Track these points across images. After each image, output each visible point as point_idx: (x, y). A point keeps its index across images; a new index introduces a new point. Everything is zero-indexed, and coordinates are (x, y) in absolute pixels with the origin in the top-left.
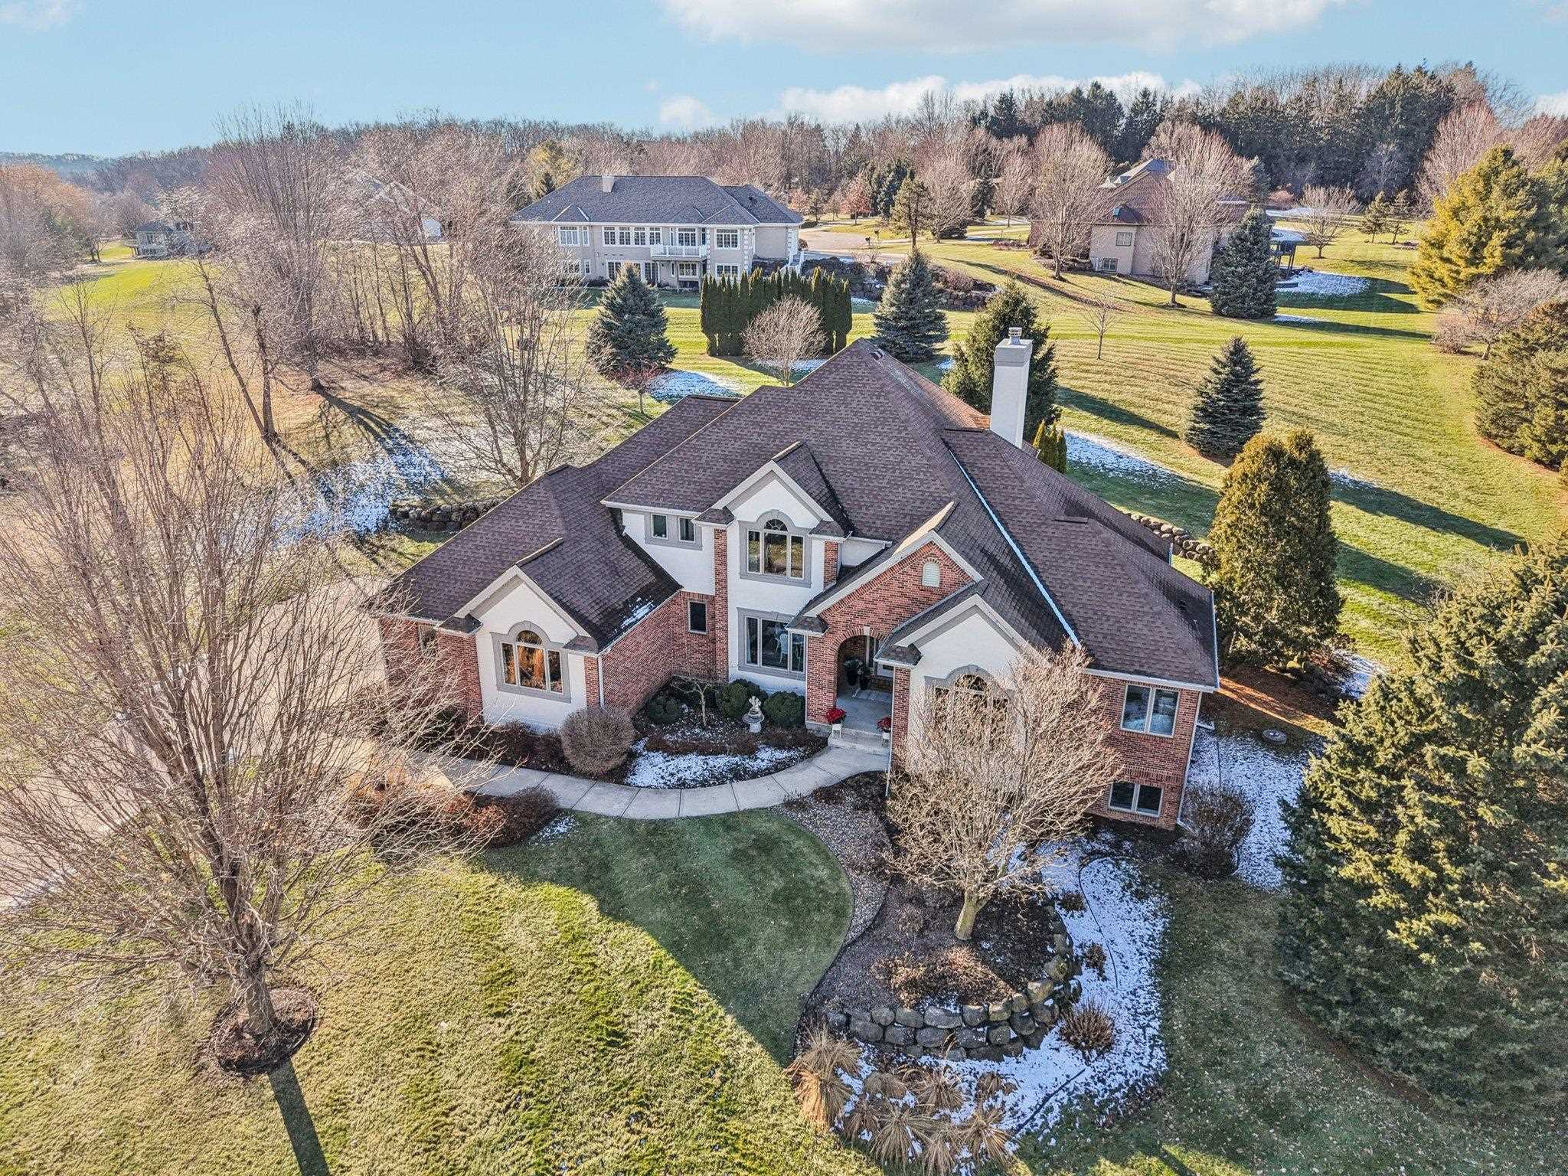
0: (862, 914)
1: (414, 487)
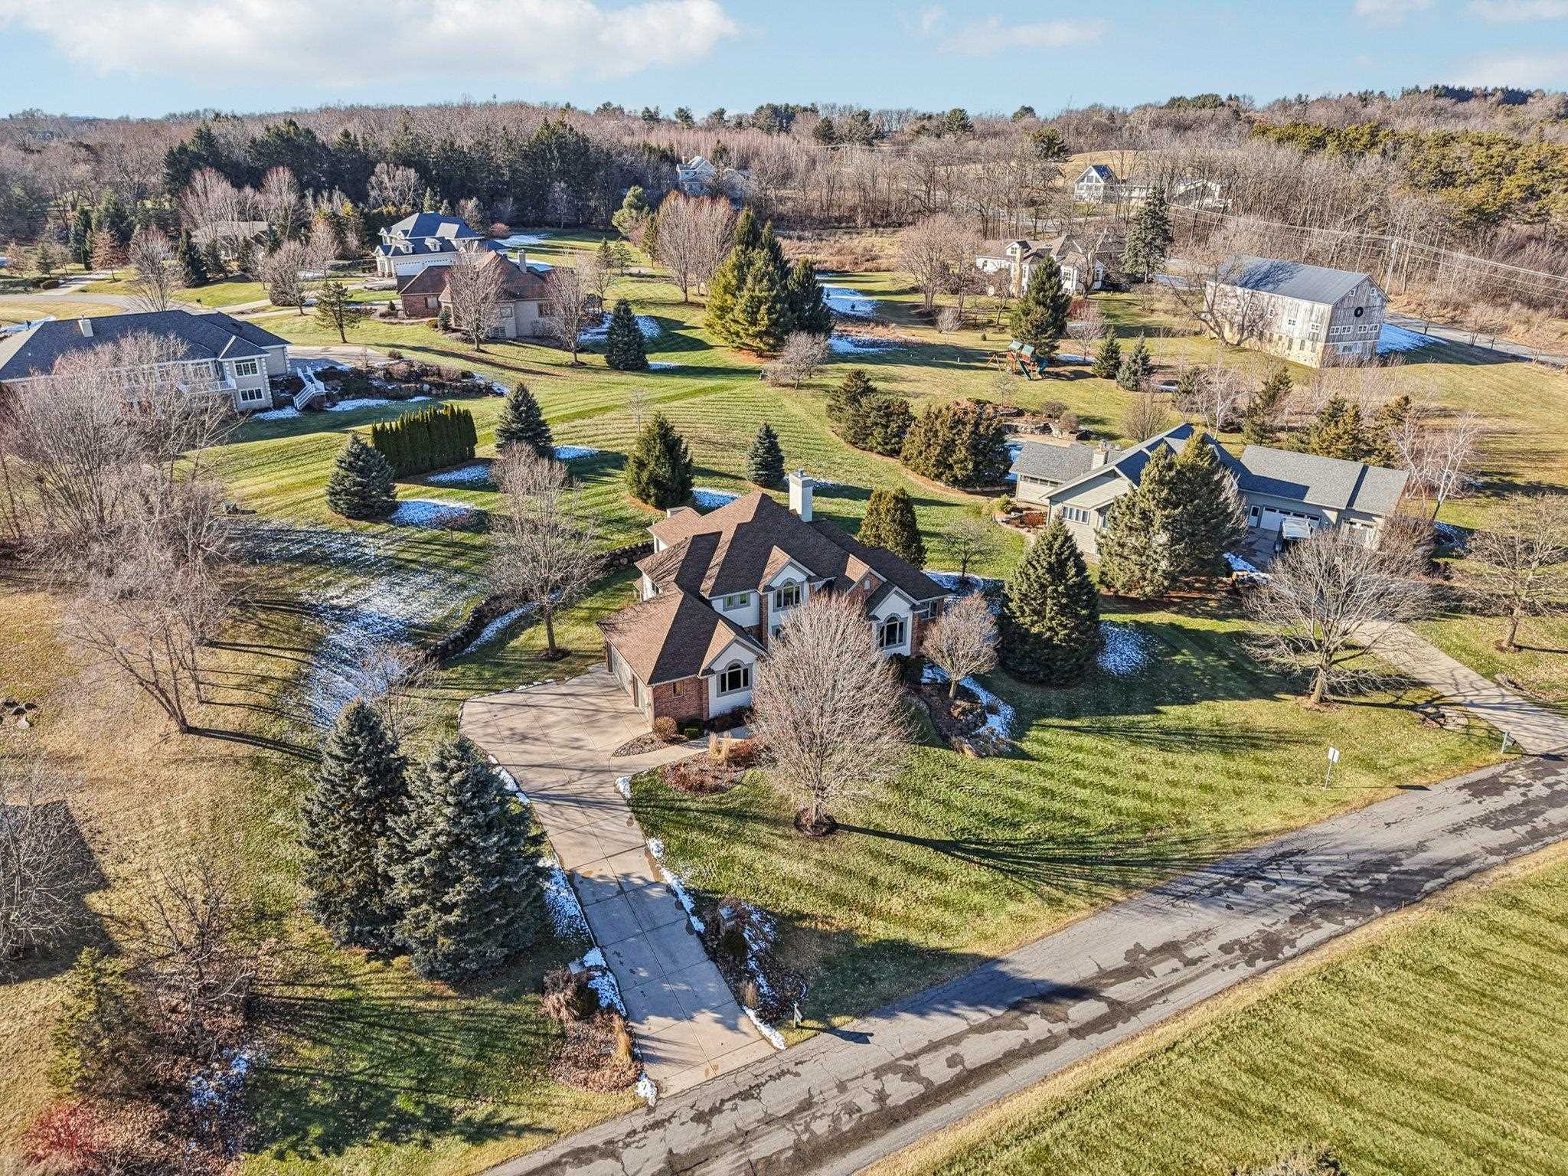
1: (398, 637)
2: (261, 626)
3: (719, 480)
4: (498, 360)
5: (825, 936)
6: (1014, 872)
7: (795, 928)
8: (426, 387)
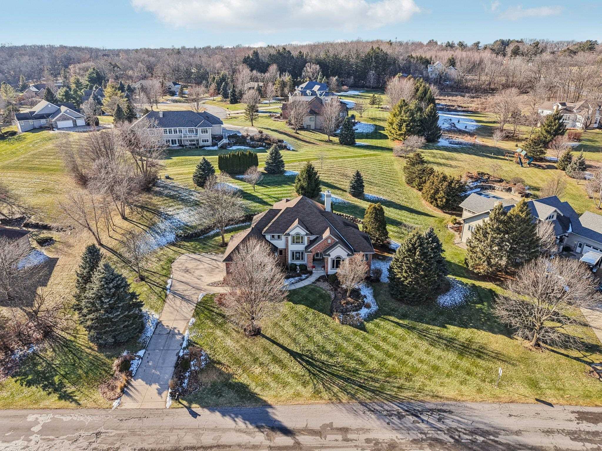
0: (333, 296)
1: (179, 228)
2: (142, 216)
3: (336, 191)
4: (301, 137)
5: (221, 373)
6: (314, 375)
7: (214, 367)
8: (264, 144)
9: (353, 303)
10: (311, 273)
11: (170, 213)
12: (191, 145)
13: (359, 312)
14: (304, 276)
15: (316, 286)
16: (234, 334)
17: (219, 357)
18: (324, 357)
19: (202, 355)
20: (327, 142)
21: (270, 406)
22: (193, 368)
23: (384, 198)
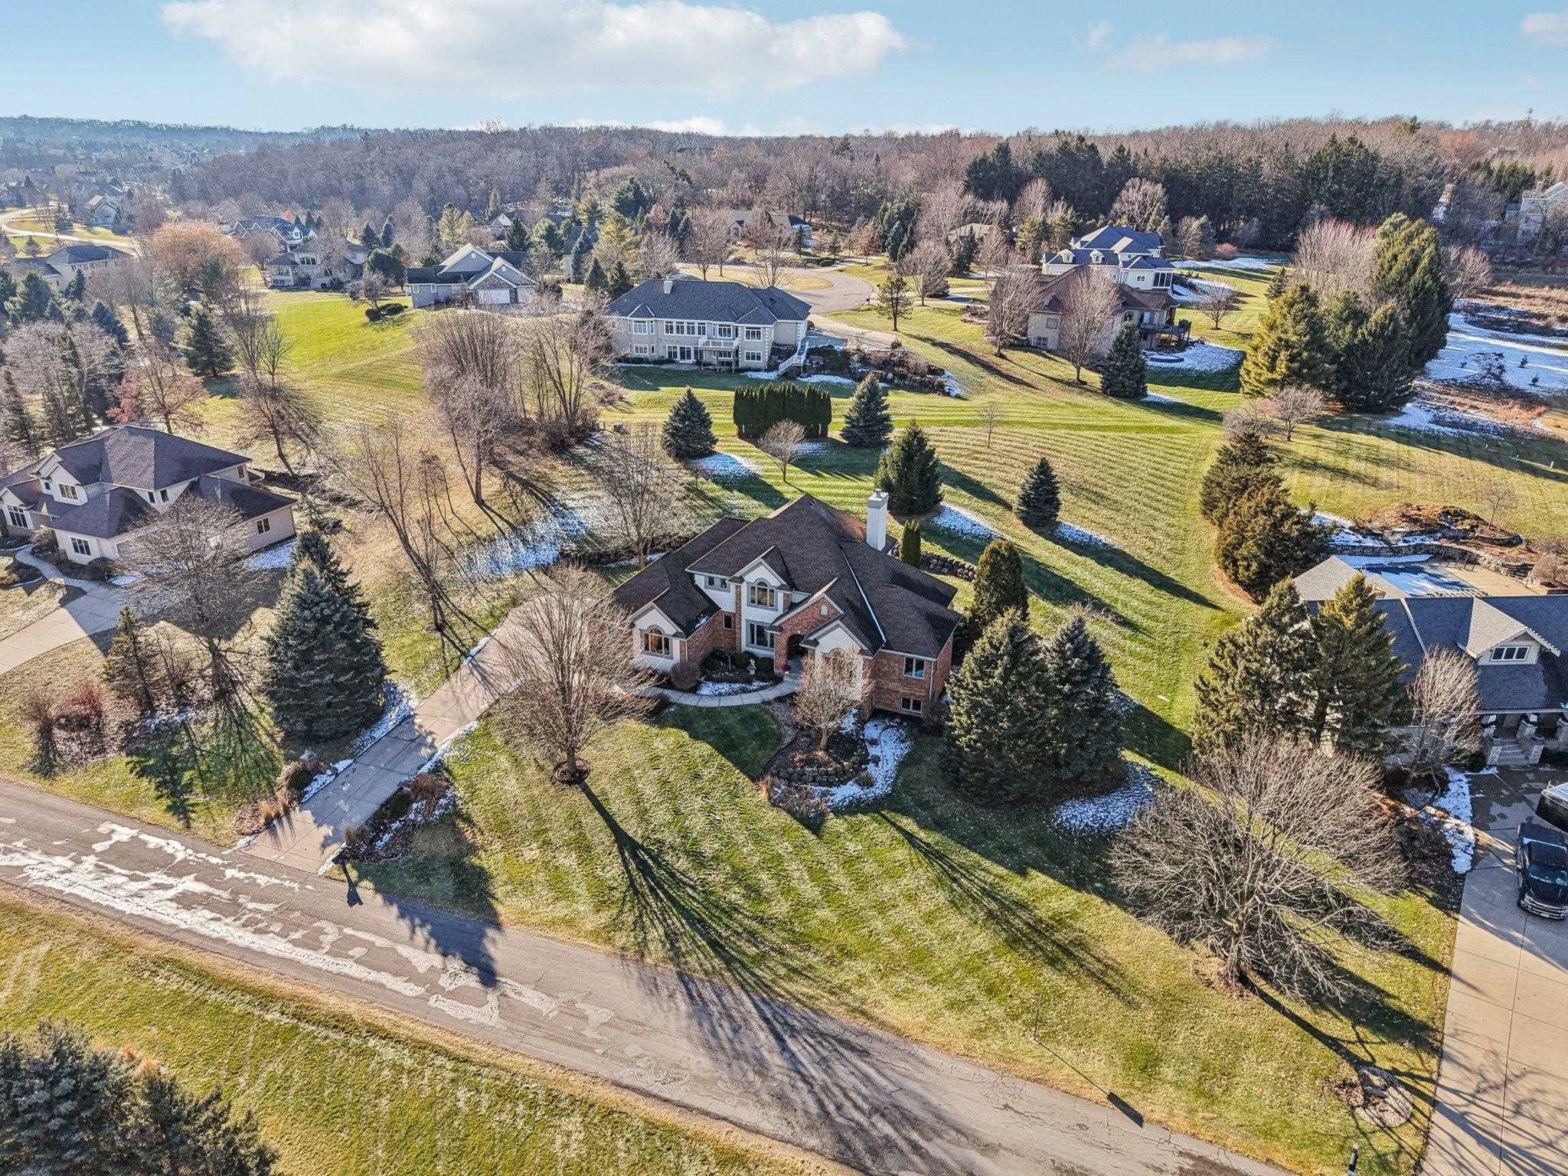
2: (514, 502)
3: (990, 507)
4: (1004, 366)
5: (459, 838)
6: (636, 892)
7: (454, 825)
8: (890, 375)
9: (826, 764)
10: (778, 680)
11: (570, 504)
12: (722, 363)
13: (833, 790)
14: (756, 684)
15: (767, 712)
16: (531, 770)
17: (475, 811)
18: (682, 864)
19: (445, 797)
20: (1069, 384)
21: (498, 926)
22: (412, 816)
23: (1109, 541)
